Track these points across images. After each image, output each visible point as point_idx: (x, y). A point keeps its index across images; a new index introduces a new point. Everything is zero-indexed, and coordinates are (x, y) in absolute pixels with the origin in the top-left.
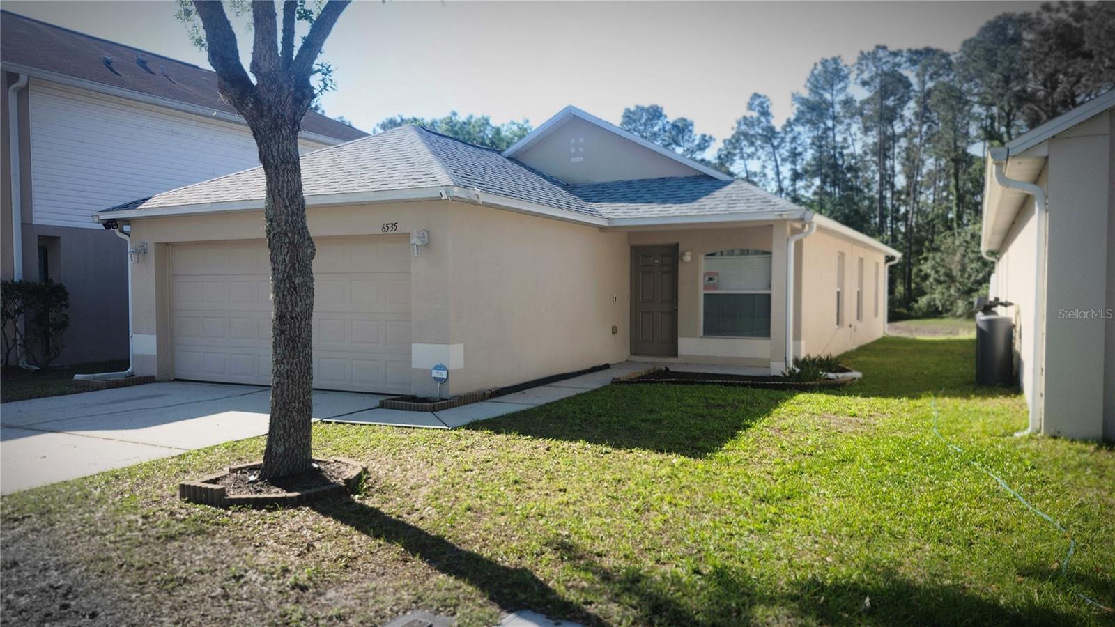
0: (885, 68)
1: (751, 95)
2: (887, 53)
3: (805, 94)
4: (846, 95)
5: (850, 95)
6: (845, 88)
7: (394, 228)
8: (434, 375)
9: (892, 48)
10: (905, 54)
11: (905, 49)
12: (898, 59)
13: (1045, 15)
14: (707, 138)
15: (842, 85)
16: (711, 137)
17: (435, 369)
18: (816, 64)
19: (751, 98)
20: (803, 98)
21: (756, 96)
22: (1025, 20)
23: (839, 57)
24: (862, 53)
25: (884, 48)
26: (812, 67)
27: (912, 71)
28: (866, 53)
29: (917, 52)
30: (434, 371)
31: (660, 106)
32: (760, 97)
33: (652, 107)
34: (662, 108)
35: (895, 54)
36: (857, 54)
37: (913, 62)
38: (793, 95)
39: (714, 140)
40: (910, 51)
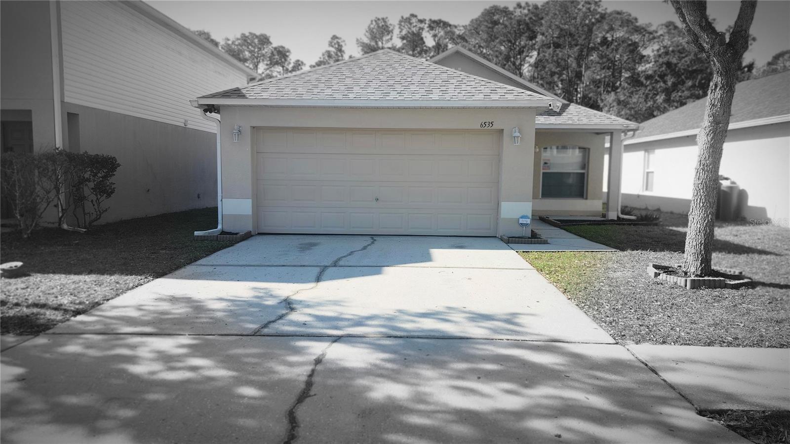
0: (414, 30)
1: (331, 36)
2: (417, 20)
3: (366, 40)
4: (392, 45)
5: (394, 45)
6: (391, 39)
7: (491, 125)
8: (520, 222)
9: (420, 17)
10: (427, 22)
11: (428, 19)
12: (422, 25)
13: (518, 10)
14: (300, 63)
15: (389, 37)
16: (302, 63)
17: (521, 218)
18: (372, 21)
19: (332, 38)
20: (363, 43)
21: (335, 37)
22: (505, 12)
23: (387, 18)
24: (402, 17)
25: (416, 16)
26: (370, 22)
27: (430, 34)
28: (405, 17)
29: (434, 22)
30: (521, 220)
31: (268, 35)
32: (337, 38)
33: (262, 35)
34: (269, 37)
35: (421, 21)
36: (399, 18)
37: (431, 28)
38: (357, 40)
39: (305, 64)
40: (430, 20)
